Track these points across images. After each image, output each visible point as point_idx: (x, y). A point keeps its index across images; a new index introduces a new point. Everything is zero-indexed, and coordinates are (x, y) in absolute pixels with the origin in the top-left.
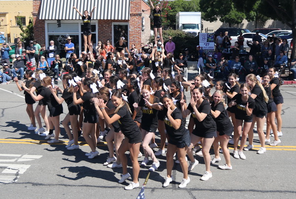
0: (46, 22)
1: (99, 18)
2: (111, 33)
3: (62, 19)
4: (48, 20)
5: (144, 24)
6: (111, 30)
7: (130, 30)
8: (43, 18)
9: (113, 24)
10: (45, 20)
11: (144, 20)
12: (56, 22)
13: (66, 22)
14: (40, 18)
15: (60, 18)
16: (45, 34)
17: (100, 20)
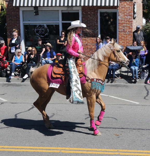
0: (21, 10)
1: (82, 5)
2: (97, 22)
3: (40, 6)
4: (24, 6)
5: (135, 10)
6: (97, 19)
7: (119, 18)
8: (18, 5)
9: (99, 11)
10: (20, 6)
11: (135, 7)
12: (33, 9)
13: (44, 9)
14: (14, 5)
15: (38, 5)
16: (19, 24)
17: (84, 6)
